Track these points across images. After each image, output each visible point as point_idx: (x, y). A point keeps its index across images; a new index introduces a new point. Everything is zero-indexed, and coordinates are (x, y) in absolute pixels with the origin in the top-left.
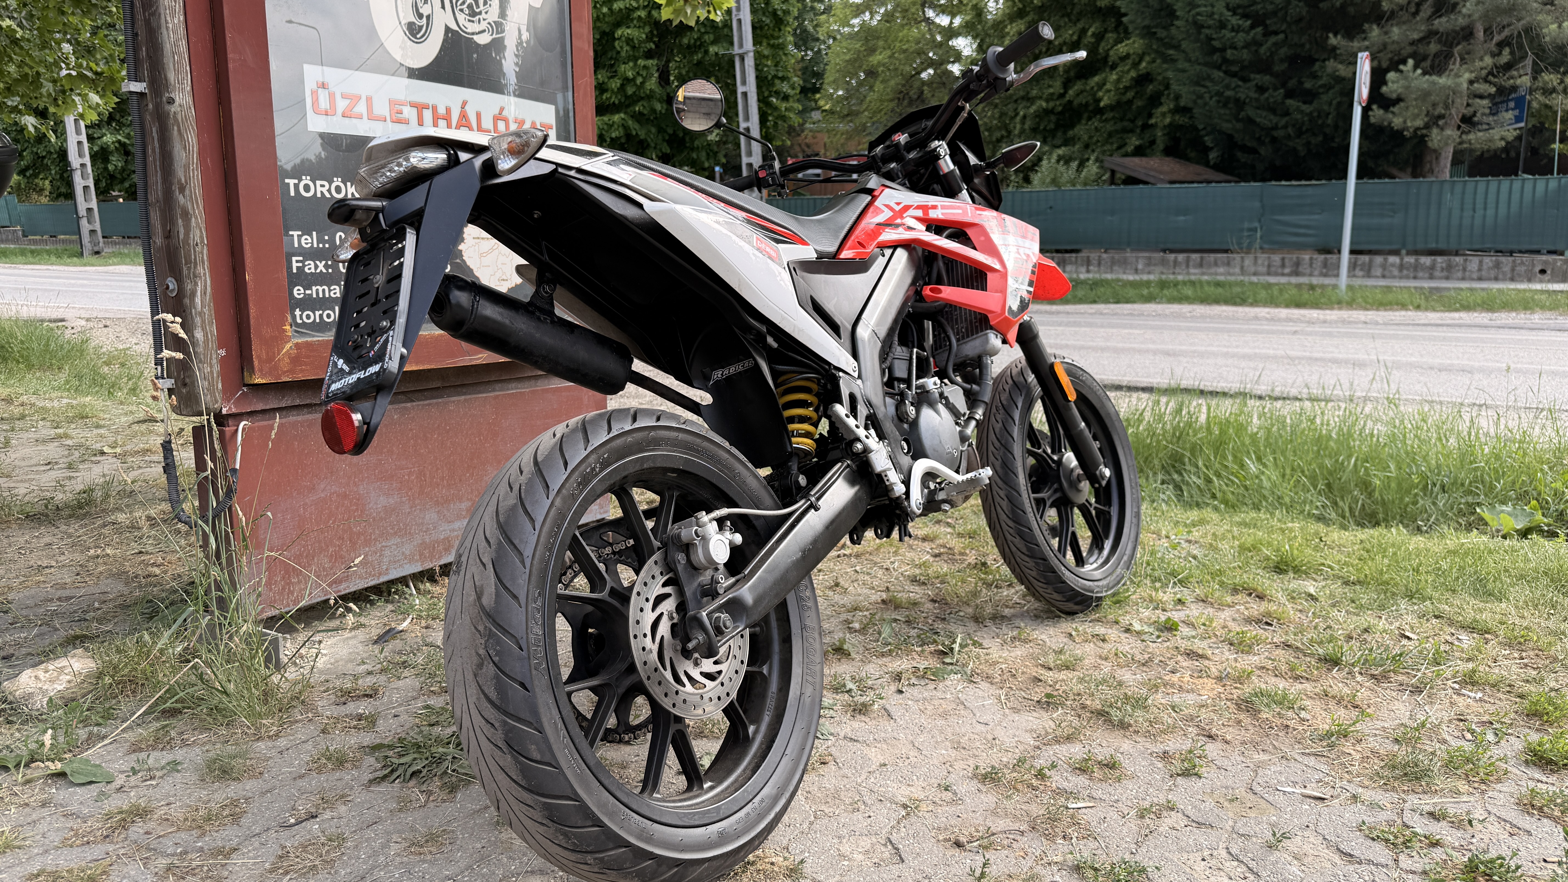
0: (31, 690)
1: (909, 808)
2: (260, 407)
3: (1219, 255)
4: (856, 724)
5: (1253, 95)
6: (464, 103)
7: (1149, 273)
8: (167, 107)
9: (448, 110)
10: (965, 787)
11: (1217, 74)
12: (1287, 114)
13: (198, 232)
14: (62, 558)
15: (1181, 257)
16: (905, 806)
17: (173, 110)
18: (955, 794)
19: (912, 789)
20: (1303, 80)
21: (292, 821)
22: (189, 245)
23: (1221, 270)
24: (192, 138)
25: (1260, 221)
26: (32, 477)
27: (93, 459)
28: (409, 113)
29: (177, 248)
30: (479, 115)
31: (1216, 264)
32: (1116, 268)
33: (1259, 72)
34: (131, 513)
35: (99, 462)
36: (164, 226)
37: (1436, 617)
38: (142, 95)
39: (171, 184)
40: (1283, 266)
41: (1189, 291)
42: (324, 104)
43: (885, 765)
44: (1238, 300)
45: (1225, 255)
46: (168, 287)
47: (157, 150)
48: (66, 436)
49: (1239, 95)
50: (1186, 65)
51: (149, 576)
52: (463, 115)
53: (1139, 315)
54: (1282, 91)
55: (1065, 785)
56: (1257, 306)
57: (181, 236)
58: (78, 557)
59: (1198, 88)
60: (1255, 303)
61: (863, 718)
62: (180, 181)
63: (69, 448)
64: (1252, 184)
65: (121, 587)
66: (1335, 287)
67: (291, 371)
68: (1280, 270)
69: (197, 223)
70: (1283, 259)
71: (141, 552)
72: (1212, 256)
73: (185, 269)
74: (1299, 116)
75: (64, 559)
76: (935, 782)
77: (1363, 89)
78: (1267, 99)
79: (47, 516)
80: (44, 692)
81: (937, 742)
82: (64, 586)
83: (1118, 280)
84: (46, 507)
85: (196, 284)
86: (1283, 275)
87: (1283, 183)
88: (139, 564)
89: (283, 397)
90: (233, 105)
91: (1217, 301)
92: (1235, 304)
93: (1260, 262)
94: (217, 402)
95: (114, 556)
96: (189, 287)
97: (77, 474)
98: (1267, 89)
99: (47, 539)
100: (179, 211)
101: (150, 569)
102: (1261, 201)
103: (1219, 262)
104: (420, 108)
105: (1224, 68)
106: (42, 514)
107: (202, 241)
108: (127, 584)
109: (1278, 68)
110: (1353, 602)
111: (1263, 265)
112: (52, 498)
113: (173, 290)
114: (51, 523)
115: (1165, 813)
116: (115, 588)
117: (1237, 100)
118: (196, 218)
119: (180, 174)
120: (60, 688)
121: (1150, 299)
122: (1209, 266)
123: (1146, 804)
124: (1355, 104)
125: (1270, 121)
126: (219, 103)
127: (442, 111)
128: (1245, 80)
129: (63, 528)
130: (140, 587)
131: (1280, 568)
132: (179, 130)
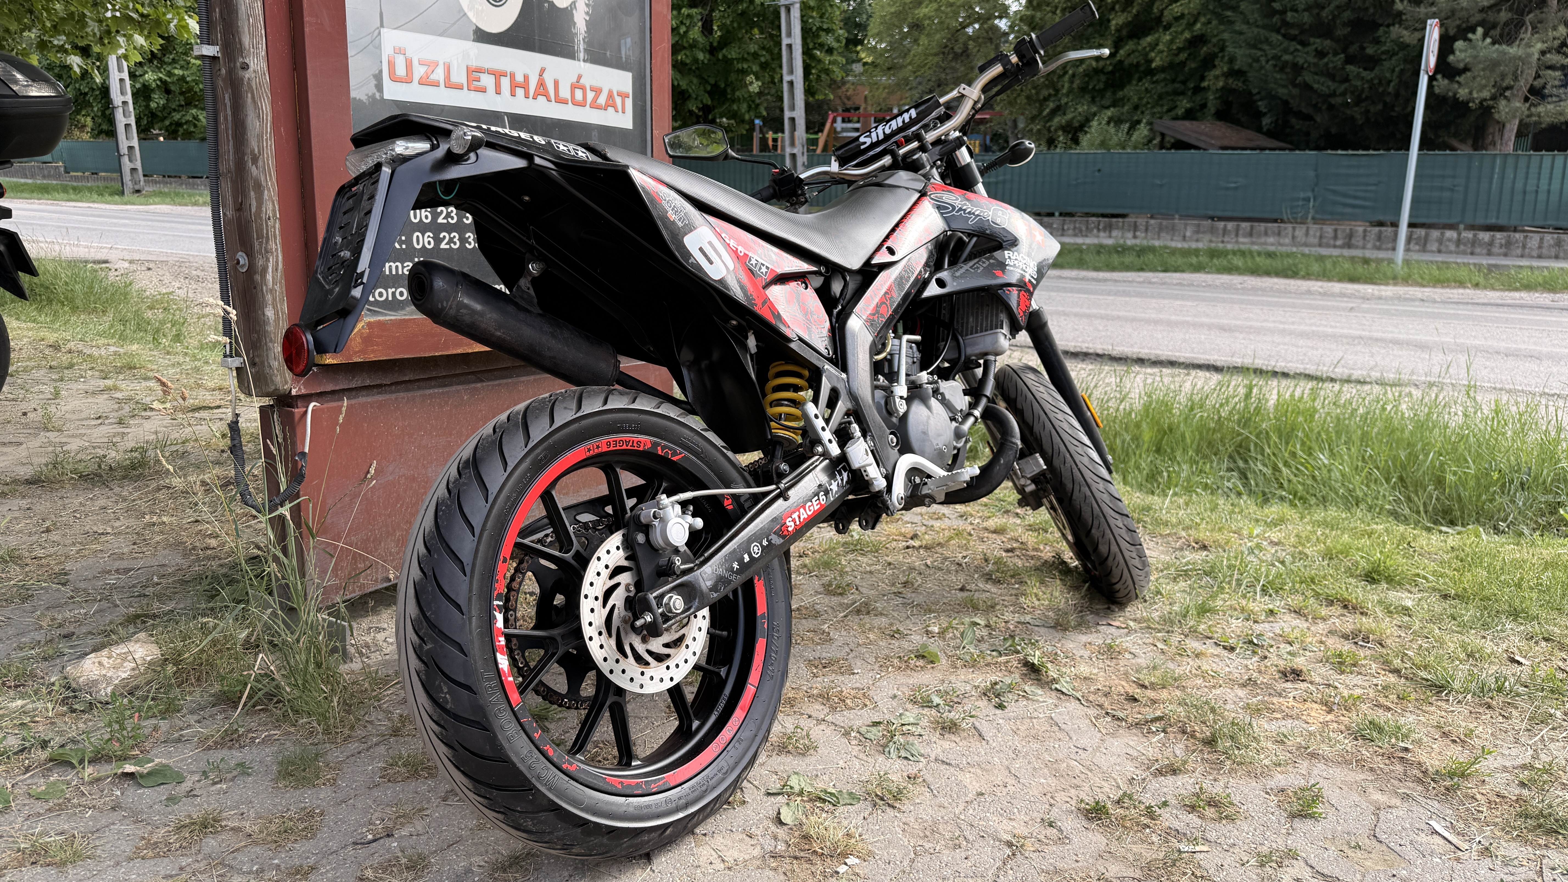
0: (95, 677)
1: (1014, 847)
2: (330, 387)
3: (1270, 225)
4: (946, 745)
5: (1311, 59)
6: (543, 71)
7: (1197, 241)
8: (241, 73)
9: (526, 78)
10: (1071, 824)
11: (1275, 38)
12: (1346, 80)
13: (271, 206)
14: (117, 524)
15: (1230, 225)
16: (1010, 844)
17: (247, 76)
18: (1060, 830)
19: (1014, 823)
20: (1365, 45)
21: (370, 837)
22: (261, 218)
23: (1271, 240)
24: (266, 106)
25: (1313, 191)
26: (83, 431)
27: (143, 414)
28: (487, 81)
29: (248, 222)
30: (556, 83)
31: (1266, 234)
32: (1163, 234)
33: (1319, 37)
34: (185, 476)
35: (149, 417)
36: (235, 198)
37: (1546, 640)
38: (214, 58)
39: (244, 154)
40: (1335, 238)
41: (1238, 262)
42: (401, 71)
43: (982, 794)
44: (1290, 273)
45: (1276, 225)
46: (238, 262)
47: (230, 118)
48: (116, 388)
49: (1298, 59)
50: (1244, 27)
51: (207, 548)
52: (541, 84)
53: (1189, 285)
54: (1342, 56)
55: (1176, 824)
56: (1309, 279)
57: (253, 210)
58: (132, 522)
59: (1253, 51)
60: (1307, 276)
61: (953, 737)
62: (253, 151)
63: (119, 401)
64: (1307, 152)
65: (179, 560)
66: (1391, 261)
67: (363, 352)
68: (1332, 242)
69: (270, 197)
70: (1336, 231)
71: (197, 521)
72: (1262, 224)
73: (256, 244)
74: (1359, 83)
75: (121, 524)
76: (1038, 816)
77: (1430, 58)
78: (1327, 64)
79: (101, 476)
80: (108, 681)
81: (1035, 769)
82: (121, 557)
83: (1166, 247)
84: (100, 466)
85: (268, 260)
86: (1335, 246)
87: (1340, 152)
88: (197, 534)
89: (354, 377)
90: (309, 72)
91: (1268, 273)
92: (1286, 276)
93: (1311, 232)
94: (286, 383)
95: (171, 524)
96: (260, 263)
97: (128, 430)
98: (1328, 53)
99: (102, 502)
100: (251, 183)
101: (208, 540)
102: (1316, 170)
103: (1269, 232)
104: (498, 75)
105: (1283, 31)
106: (96, 475)
107: (275, 215)
108: (185, 556)
109: (1340, 32)
110: (1455, 619)
111: (1315, 236)
112: (105, 456)
113: (243, 266)
114: (105, 484)
115: (1286, 862)
116: (174, 560)
117: (1295, 65)
118: (269, 190)
119: (253, 144)
120: (124, 675)
121: (1198, 268)
122: (1259, 236)
123: (1265, 850)
124: (1422, 72)
125: (1328, 87)
126: (295, 69)
127: (520, 78)
128: (1304, 44)
129: (117, 490)
130: (198, 560)
131: (1371, 577)
132: (253, 97)
